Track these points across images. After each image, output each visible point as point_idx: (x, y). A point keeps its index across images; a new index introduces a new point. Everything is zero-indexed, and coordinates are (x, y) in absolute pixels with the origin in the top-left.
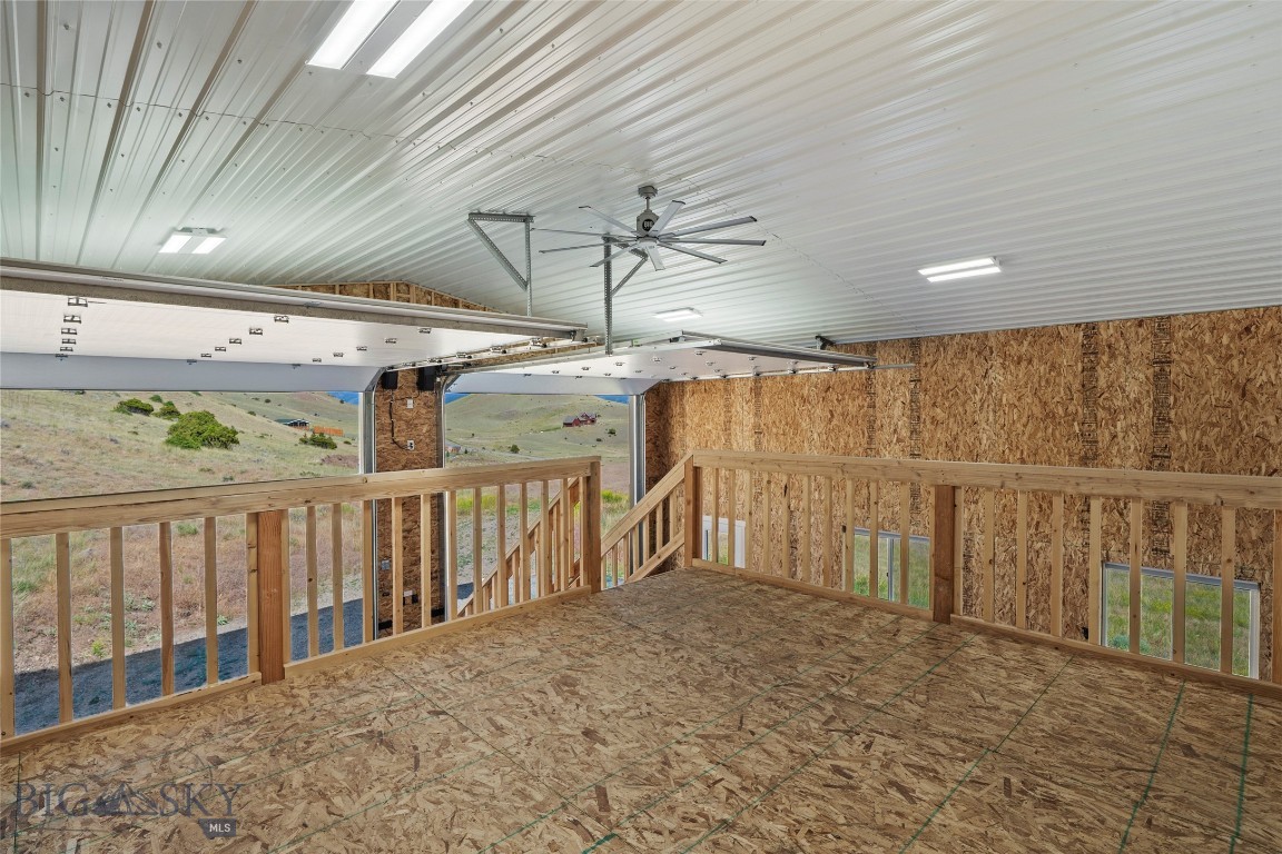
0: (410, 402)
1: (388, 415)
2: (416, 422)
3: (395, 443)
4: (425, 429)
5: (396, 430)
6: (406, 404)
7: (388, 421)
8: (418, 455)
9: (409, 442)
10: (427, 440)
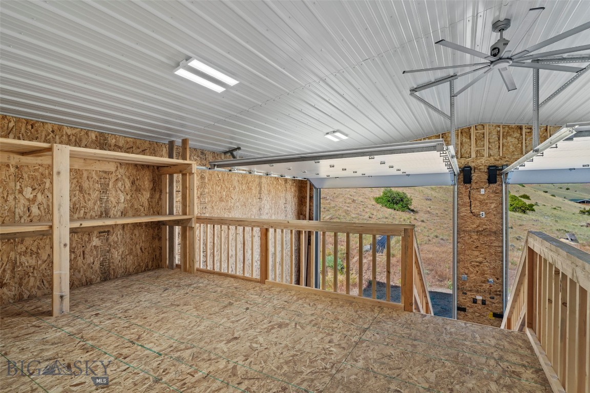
0: (483, 191)
1: (468, 198)
2: (487, 201)
3: (472, 213)
4: (493, 206)
5: (473, 206)
6: (480, 192)
7: (468, 201)
8: (487, 220)
9: (481, 213)
10: (495, 213)
